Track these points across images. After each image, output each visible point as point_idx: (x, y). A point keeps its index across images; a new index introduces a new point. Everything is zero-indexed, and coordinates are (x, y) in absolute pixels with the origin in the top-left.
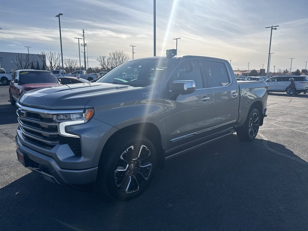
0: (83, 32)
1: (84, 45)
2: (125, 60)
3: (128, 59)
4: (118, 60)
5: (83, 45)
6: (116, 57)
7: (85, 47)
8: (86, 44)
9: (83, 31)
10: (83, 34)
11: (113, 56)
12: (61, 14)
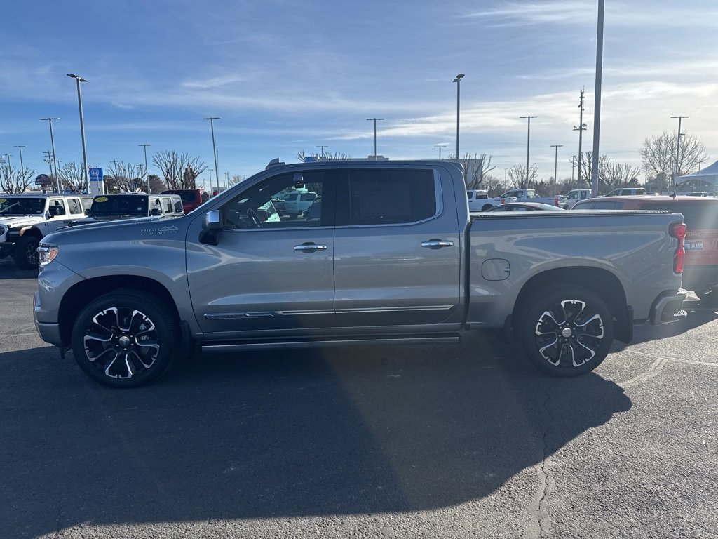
0: (582, 97)
1: (581, 127)
2: (690, 154)
3: (701, 151)
4: (668, 156)
5: (578, 128)
6: (663, 147)
7: (583, 131)
8: (585, 125)
9: (582, 93)
10: (581, 102)
11: (653, 146)
12: (462, 76)
